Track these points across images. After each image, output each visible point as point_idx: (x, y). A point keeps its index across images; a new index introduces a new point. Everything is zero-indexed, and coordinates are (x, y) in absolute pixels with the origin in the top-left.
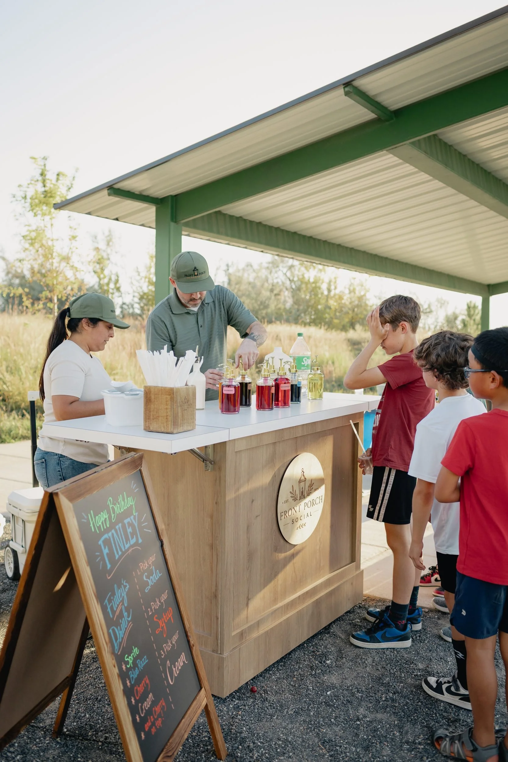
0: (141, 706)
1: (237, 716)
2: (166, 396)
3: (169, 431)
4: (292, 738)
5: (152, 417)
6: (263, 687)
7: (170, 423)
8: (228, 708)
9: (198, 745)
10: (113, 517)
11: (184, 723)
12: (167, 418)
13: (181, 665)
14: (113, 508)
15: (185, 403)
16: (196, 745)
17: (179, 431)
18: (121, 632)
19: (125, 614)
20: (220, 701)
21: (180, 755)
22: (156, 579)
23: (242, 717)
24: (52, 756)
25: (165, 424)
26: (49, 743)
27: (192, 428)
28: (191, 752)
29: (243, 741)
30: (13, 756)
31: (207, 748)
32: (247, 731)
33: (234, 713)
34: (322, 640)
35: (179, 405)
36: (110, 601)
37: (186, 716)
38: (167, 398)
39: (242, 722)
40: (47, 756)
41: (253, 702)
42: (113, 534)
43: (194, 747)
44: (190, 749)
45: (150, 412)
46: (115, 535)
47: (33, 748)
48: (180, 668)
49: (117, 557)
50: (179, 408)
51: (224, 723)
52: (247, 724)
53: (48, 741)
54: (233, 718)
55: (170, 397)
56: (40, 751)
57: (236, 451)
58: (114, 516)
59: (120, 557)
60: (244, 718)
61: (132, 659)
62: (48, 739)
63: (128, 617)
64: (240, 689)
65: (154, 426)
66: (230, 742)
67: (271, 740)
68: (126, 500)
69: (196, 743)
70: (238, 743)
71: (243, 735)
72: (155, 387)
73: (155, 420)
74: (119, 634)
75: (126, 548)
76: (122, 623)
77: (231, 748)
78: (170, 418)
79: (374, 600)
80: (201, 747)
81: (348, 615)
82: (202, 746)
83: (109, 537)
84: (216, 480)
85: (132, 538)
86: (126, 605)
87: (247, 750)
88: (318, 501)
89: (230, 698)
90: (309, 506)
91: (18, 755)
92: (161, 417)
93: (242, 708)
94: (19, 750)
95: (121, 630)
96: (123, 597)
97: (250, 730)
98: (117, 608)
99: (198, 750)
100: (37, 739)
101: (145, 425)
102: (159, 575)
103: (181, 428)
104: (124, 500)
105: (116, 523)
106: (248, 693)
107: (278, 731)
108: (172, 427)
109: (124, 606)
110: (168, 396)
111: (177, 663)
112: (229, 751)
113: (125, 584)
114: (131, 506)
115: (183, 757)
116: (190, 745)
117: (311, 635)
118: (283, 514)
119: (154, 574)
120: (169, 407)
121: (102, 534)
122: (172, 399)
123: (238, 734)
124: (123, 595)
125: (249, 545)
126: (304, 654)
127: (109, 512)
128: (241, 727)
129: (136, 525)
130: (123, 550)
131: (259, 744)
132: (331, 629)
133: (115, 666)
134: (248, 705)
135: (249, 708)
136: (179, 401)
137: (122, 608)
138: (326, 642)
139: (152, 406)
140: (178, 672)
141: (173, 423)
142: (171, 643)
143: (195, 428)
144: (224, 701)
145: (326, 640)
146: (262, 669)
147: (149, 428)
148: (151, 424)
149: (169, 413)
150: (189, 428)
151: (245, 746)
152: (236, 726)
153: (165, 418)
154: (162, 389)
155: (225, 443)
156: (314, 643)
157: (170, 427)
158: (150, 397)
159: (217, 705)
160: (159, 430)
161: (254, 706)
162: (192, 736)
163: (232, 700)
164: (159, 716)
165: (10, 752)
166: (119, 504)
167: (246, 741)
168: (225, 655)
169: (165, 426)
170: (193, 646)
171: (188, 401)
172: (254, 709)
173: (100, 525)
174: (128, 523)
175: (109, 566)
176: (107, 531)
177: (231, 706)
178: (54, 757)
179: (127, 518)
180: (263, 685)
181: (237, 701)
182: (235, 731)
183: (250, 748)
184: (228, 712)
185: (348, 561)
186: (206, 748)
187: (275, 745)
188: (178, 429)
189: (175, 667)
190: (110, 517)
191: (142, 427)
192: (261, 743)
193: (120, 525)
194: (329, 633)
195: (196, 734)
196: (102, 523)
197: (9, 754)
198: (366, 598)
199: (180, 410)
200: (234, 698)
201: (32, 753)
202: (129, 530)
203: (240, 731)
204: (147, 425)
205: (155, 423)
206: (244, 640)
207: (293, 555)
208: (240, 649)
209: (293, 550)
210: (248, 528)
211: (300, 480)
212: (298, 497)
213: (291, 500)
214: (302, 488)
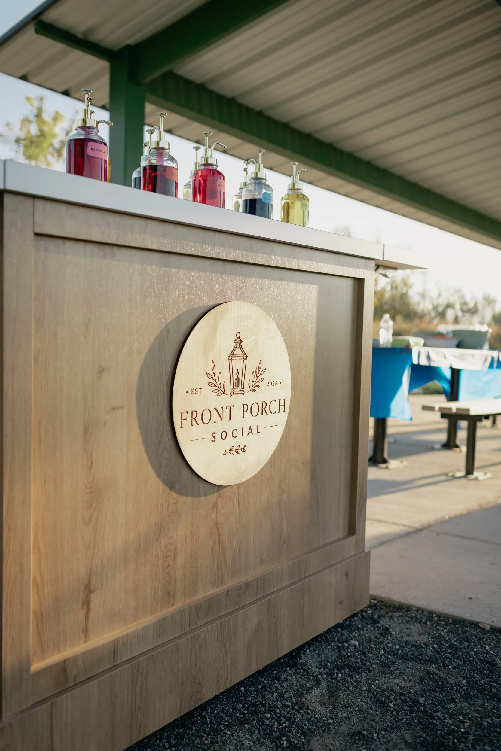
34: (279, 680)
57: (37, 231)
79: (390, 606)
81: (338, 632)
88: (275, 407)
90: (254, 413)
117: (254, 669)
118: (188, 417)
125: (90, 469)
126: (234, 708)
132: (301, 658)
138: (285, 684)
145: (286, 680)
156: (260, 686)
185: (341, 532)
194: (295, 665)
198: (376, 602)
206: (71, 684)
207: (215, 506)
208: (52, 704)
209: (213, 497)
210: (86, 429)
211: (232, 353)
212: (228, 390)
213: (208, 390)
214: (238, 372)
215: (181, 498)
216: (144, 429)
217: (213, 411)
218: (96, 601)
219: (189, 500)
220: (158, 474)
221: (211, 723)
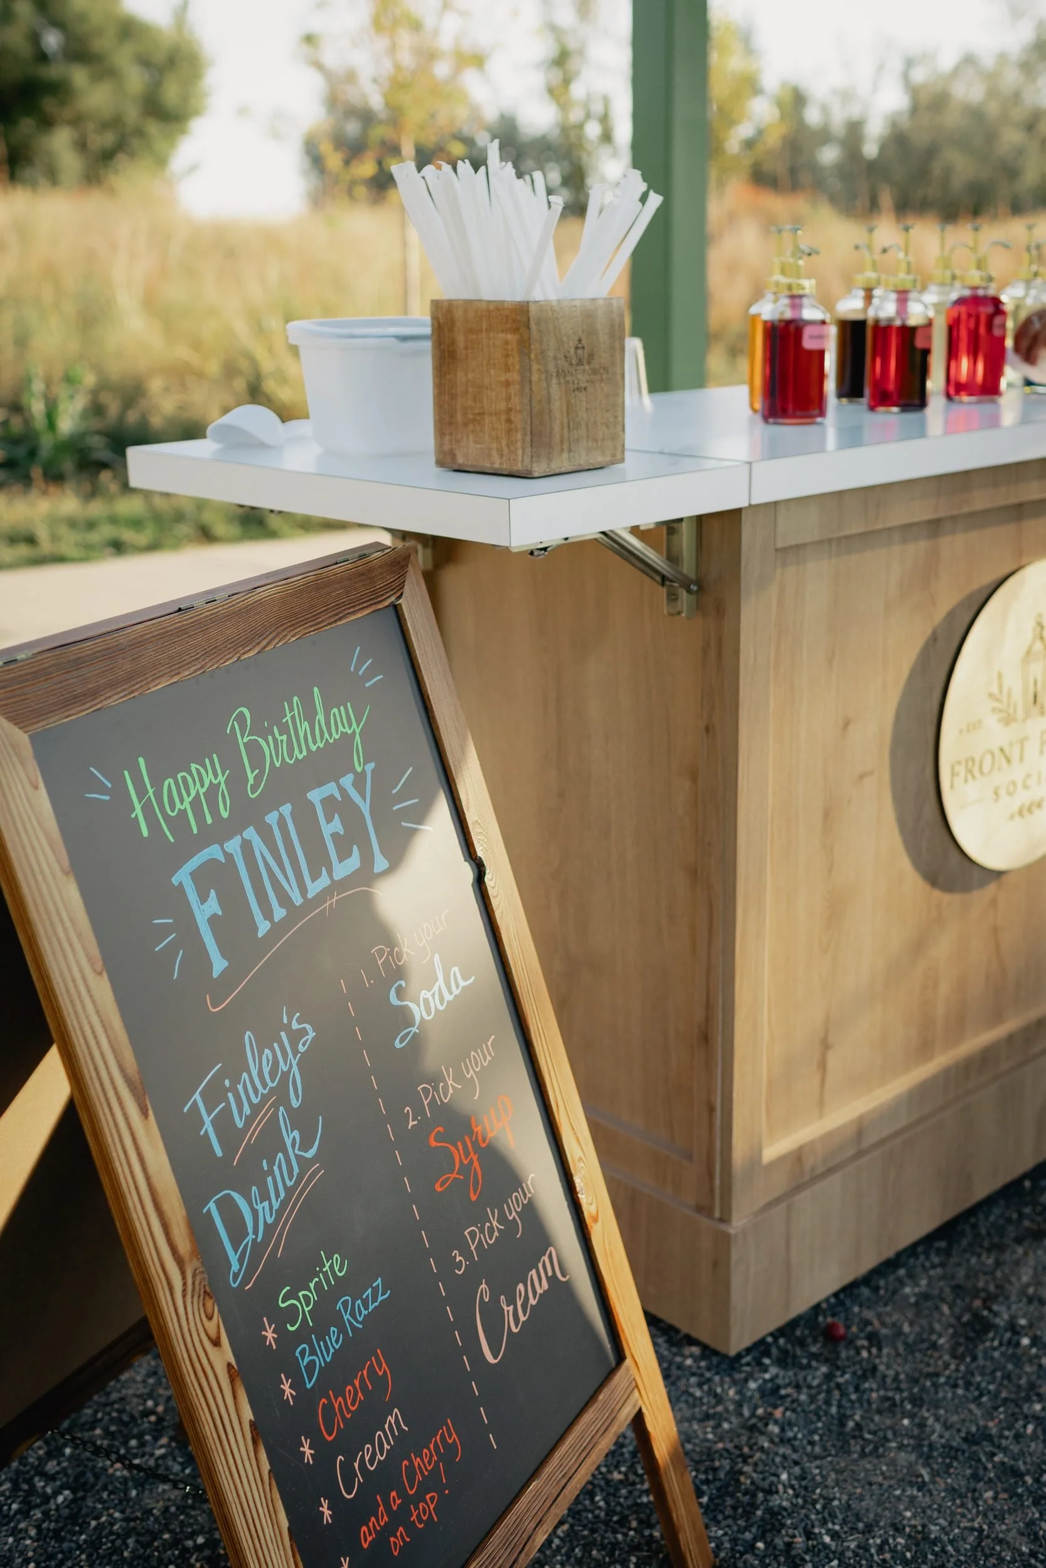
0: (347, 1467)
1: (766, 1425)
2: (502, 335)
3: (518, 467)
4: (943, 1529)
5: (459, 418)
6: (868, 1323)
7: (519, 436)
8: (739, 1392)
9: (624, 1522)
10: (251, 782)
11: (538, 1492)
12: (509, 421)
13: (539, 1291)
14: (253, 747)
15: (580, 362)
16: (615, 1518)
17: (555, 466)
18: (262, 1207)
19: (291, 1137)
20: (718, 1365)
21: (559, 1548)
22: (448, 997)
23: (783, 1430)
24: (161, 1503)
25: (504, 442)
26: (163, 1457)
27: (608, 459)
28: (594, 1543)
29: (773, 1522)
30: (49, 1490)
31: (651, 1535)
32: (792, 1487)
33: (760, 1411)
35: (551, 368)
36: (214, 1096)
37: (548, 1469)
38: (506, 342)
39: (782, 1450)
40: (148, 1502)
41: (829, 1377)
42: (247, 847)
43: (606, 1523)
44: (593, 1531)
45: (453, 397)
46: (258, 845)
47: (111, 1471)
48: (533, 1302)
49: (263, 927)
50: (554, 381)
51: (720, 1445)
52: (795, 1456)
53: (162, 1451)
54: (752, 1428)
55: (517, 337)
56: (130, 1484)
57: (779, 545)
58: (258, 779)
59: (277, 929)
60: (790, 1434)
61: (313, 1297)
62: (164, 1441)
63: (306, 1145)
64: (793, 1324)
65: (469, 450)
66: (730, 1521)
67: (869, 1529)
68: (320, 717)
69: (618, 1509)
70: (754, 1530)
71: (775, 1501)
72: (468, 303)
73: (471, 427)
74: (255, 1213)
75: (310, 896)
76: (271, 1172)
77: (727, 1545)
78: (518, 419)
80: (630, 1529)
82: (634, 1524)
83: (229, 856)
84: (705, 651)
85: (344, 855)
86: (295, 1104)
87: (782, 1559)
89: (756, 1353)
91: (63, 1487)
92: (491, 414)
93: (787, 1396)
94: (70, 1471)
95: (265, 1196)
96: (286, 1075)
97: (804, 1483)
98: (249, 1121)
99: (620, 1537)
100: (134, 1437)
101: (439, 446)
102: (462, 984)
103: (565, 455)
104: (310, 717)
105: (270, 801)
106: (815, 1341)
107: (899, 1498)
108: (528, 450)
109: (289, 1109)
110: (510, 337)
111: (521, 1287)
112: (722, 1555)
113: (295, 1025)
114: (347, 739)
115: (568, 1558)
116: (597, 1517)
118: (961, 770)
119: (441, 982)
120: (514, 376)
121: (189, 845)
122: (525, 345)
123: (760, 1496)
124: (283, 1067)
125: (830, 871)
127: (231, 762)
128: (773, 1470)
129: (365, 808)
130: (297, 900)
131: (827, 1539)
133: (216, 1343)
134: (810, 1387)
135: (813, 1399)
136: (551, 354)
137: (275, 1116)
139: (460, 374)
140: (522, 1318)
141: (528, 439)
142: (502, 1219)
143: (622, 460)
144: (731, 1364)
146: (869, 1262)
147: (454, 456)
148: (457, 441)
149: (516, 401)
150: (598, 458)
151: (779, 1542)
152: (756, 1464)
153: (503, 417)
154: (489, 311)
155: (736, 513)
157: (520, 452)
158: (453, 342)
159: (708, 1375)
160: (486, 465)
161: (829, 1392)
162: (608, 1482)
163: (759, 1363)
164: (431, 1482)
165: (43, 1475)
166: (284, 730)
167: (783, 1525)
168: (738, 1222)
169: (505, 448)
170: (595, 1220)
171: (591, 356)
172: (828, 1403)
173: (183, 812)
174: (328, 802)
175: (219, 965)
176: (220, 832)
177: (752, 1385)
178: (166, 1509)
179: (320, 784)
180: (869, 1314)
181: (774, 1370)
182: (753, 1483)
183: (793, 1553)
184: (739, 1405)
186: (647, 1533)
187: (880, 1549)
188: (550, 460)
189: (511, 1301)
190: (236, 782)
191: (432, 459)
192: (835, 1535)
193: (286, 809)
195: (621, 1477)
196: (196, 803)
197: (40, 1484)
199: (555, 390)
200: (767, 1353)
201: (105, 1488)
202: (331, 828)
203: (766, 1484)
204: (446, 448)
205: (471, 437)
206: (807, 1178)
207: (994, 902)
208: (789, 1207)
209: (991, 889)
210: (827, 814)
211: (1029, 652)
212: (1020, 713)
213: (992, 722)
214: (1035, 683)
215: (946, 897)
216: (899, 799)
217: (997, 753)
218: (834, 1060)
219: (956, 898)
220: (917, 863)
221: (989, 1235)
